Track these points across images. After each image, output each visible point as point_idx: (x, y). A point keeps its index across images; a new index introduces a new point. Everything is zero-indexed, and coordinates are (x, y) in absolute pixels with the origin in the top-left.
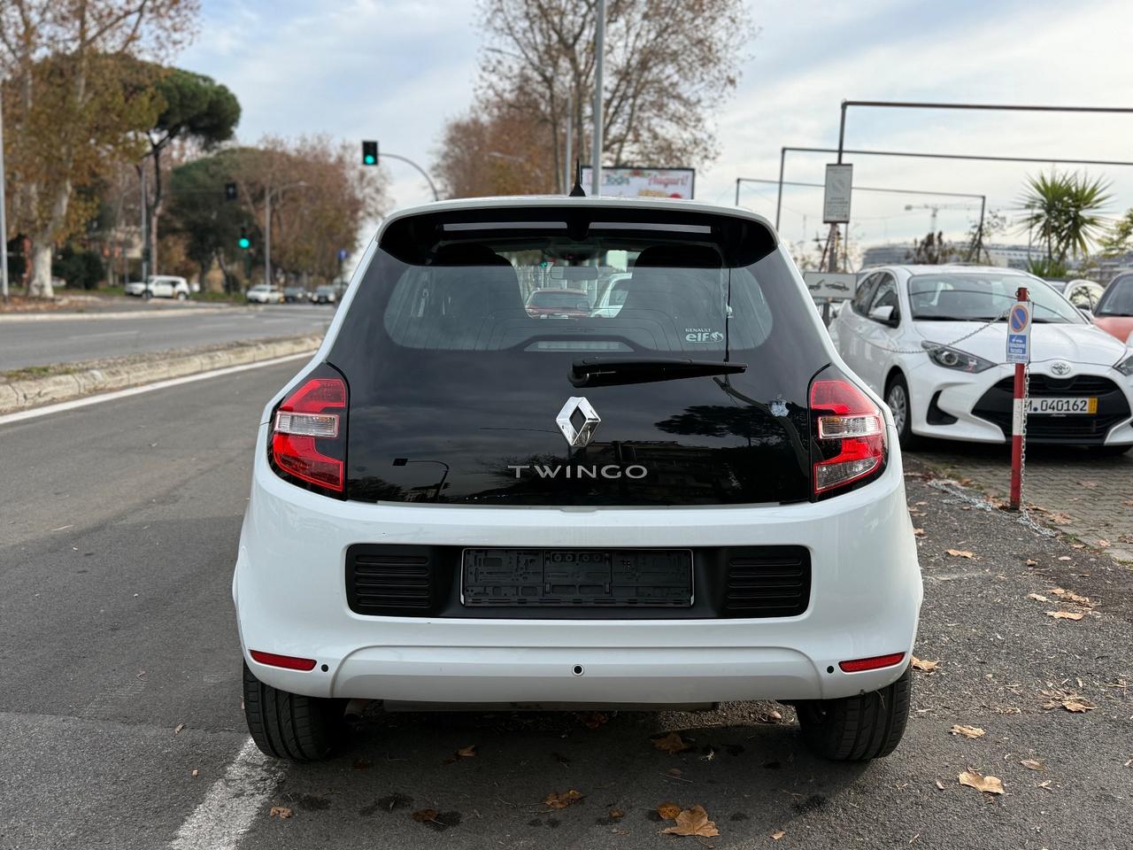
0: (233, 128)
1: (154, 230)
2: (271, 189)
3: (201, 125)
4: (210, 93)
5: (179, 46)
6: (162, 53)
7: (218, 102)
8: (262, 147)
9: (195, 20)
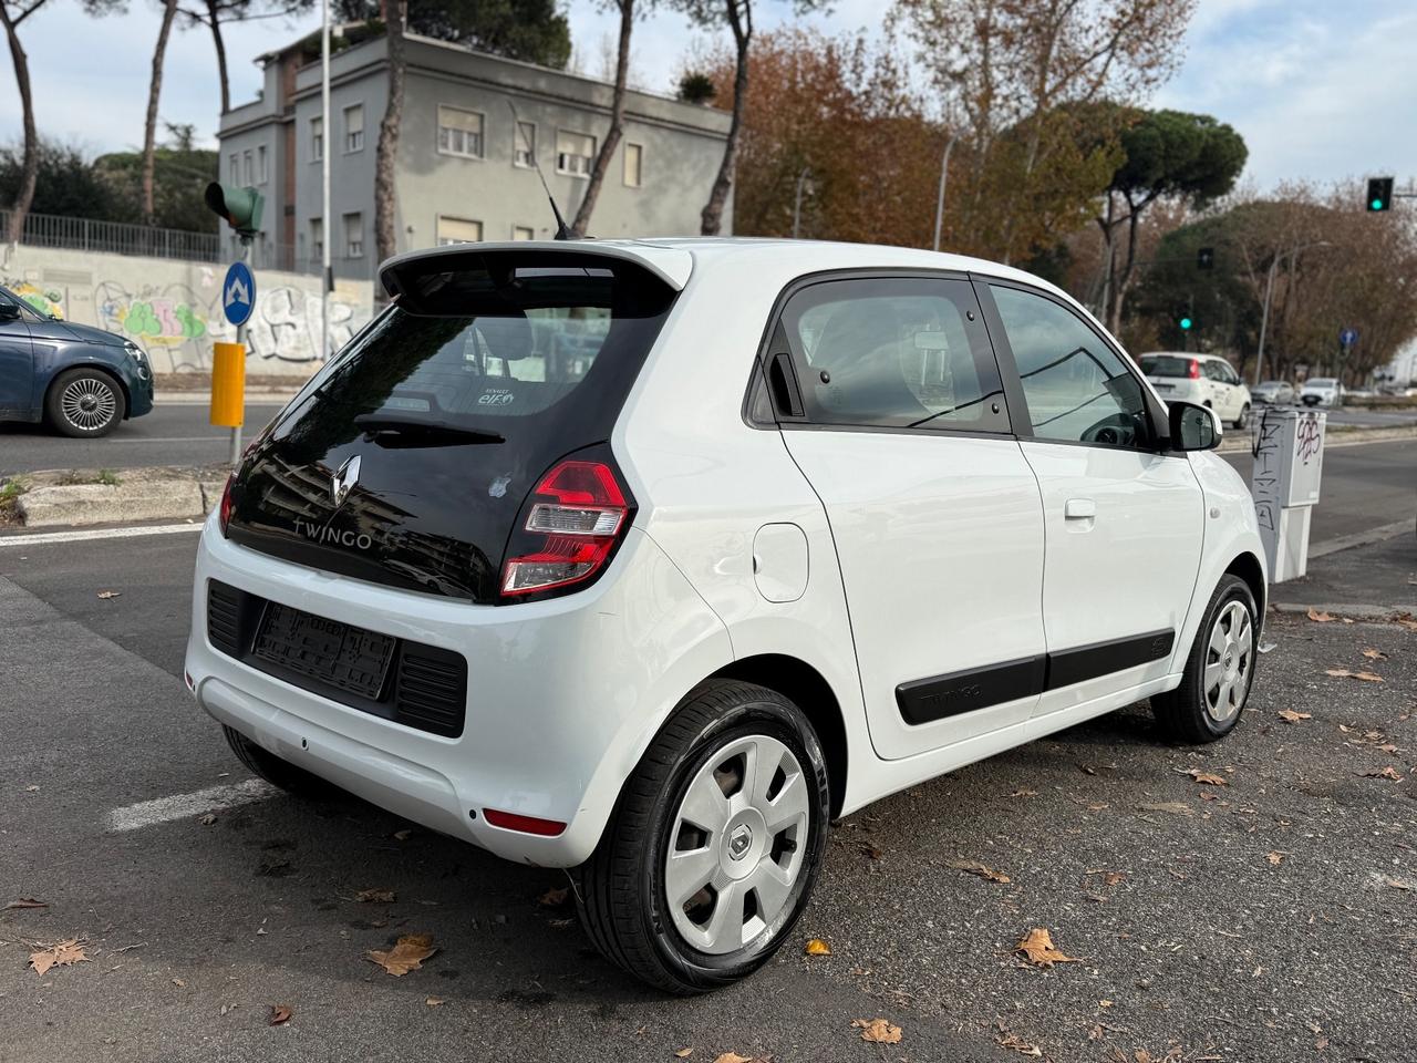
0: (1234, 179)
1: (1118, 310)
2: (1283, 252)
3: (1191, 177)
4: (1205, 136)
5: (1153, 85)
6: (1134, 95)
7: (1216, 147)
8: (1277, 199)
9: (1176, 50)
